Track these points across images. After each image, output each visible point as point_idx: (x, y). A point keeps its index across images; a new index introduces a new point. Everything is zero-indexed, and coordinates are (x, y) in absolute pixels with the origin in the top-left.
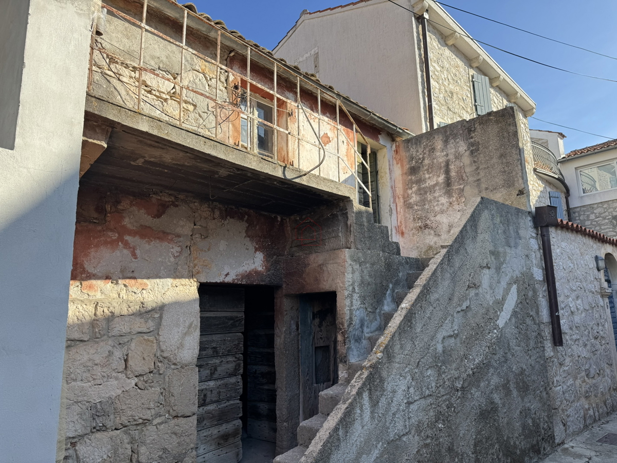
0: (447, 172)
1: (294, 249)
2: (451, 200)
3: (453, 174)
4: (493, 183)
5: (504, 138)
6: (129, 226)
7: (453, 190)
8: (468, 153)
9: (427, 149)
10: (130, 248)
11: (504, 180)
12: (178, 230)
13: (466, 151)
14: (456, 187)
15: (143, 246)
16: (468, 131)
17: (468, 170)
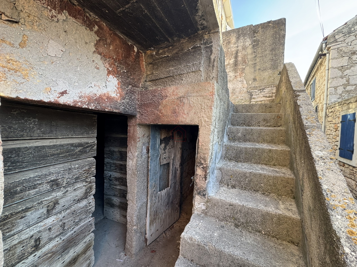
0: (236, 57)
1: (148, 83)
2: (236, 75)
3: (240, 59)
4: (264, 66)
5: (276, 38)
7: (238, 68)
8: (251, 46)
9: (225, 42)
11: (271, 65)
13: (250, 45)
14: (240, 67)
16: (253, 32)
17: (249, 57)
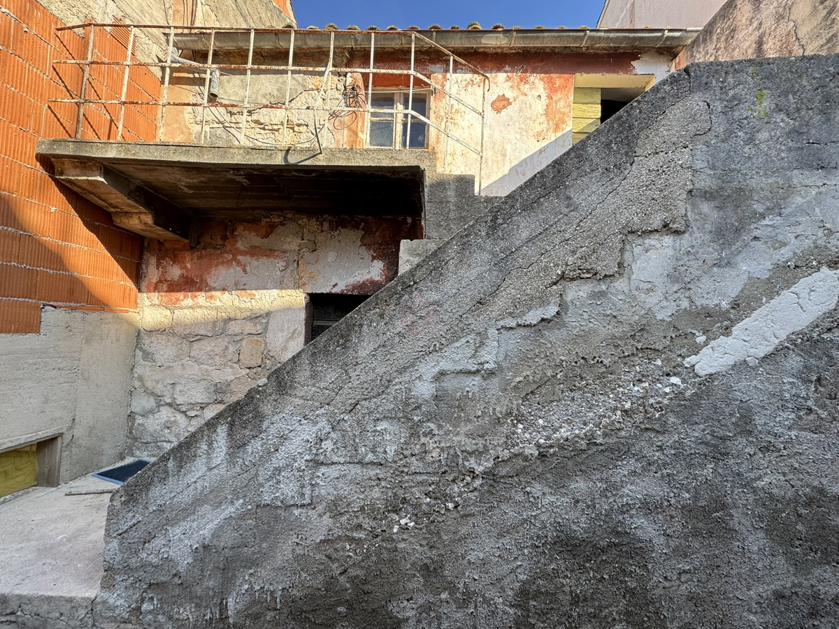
6: (241, 248)
9: (723, 38)
10: (242, 265)
12: (286, 247)
15: (253, 263)
17: (805, 30)
